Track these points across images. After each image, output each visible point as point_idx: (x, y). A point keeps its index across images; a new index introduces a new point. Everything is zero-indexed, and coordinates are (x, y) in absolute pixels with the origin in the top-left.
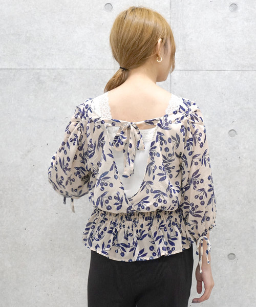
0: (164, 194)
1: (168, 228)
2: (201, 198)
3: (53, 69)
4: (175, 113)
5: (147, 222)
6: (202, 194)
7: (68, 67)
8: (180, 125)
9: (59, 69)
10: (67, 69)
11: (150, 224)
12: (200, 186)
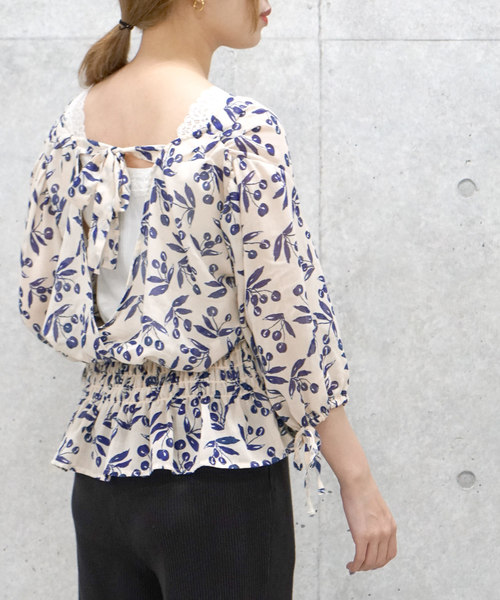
0: (158, 326)
1: (189, 409)
2: (277, 336)
3: (44, 39)
4: (197, 135)
5: (149, 390)
6: (278, 326)
7: (78, 35)
8: (200, 162)
9: (57, 38)
10: (76, 39)
11: (154, 395)
12: (270, 308)
